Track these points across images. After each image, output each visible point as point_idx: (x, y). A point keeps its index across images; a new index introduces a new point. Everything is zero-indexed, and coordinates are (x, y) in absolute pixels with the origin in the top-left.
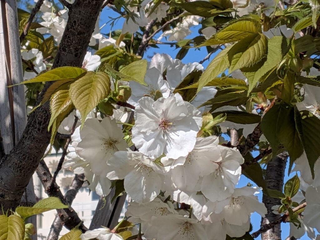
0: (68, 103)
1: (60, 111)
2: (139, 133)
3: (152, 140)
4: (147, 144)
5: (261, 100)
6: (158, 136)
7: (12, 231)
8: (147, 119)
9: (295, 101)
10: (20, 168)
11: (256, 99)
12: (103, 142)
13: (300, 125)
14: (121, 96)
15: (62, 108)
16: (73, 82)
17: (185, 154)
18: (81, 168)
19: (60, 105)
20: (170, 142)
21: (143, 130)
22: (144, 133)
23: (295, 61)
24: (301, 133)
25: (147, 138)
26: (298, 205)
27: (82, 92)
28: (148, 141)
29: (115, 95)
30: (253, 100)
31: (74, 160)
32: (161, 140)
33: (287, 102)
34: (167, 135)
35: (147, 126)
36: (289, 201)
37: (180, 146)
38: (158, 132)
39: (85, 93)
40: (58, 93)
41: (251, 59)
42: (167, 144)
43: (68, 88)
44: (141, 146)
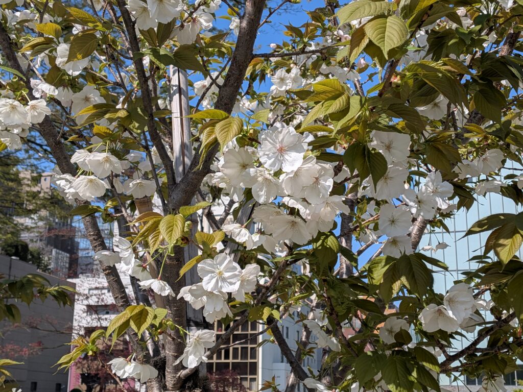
0: (214, 136)
1: (208, 141)
2: (264, 154)
3: (273, 159)
4: (270, 162)
5: (343, 143)
6: (277, 156)
7: (176, 226)
8: (269, 146)
9: (366, 142)
10: (185, 192)
11: (341, 142)
12: (239, 165)
13: (369, 158)
14: (251, 134)
15: (210, 139)
16: (218, 122)
17: (295, 169)
18: (224, 183)
19: (209, 137)
20: (285, 161)
21: (267, 153)
22: (268, 155)
23: (367, 113)
24: (369, 162)
25: (269, 158)
26: (365, 220)
27: (223, 129)
28: (270, 160)
29: (247, 132)
30: (339, 143)
31: (219, 178)
32: (279, 160)
33: (361, 141)
34: (283, 156)
35: (269, 150)
36: (360, 218)
37: (292, 164)
38: (277, 154)
39: (225, 130)
40: (208, 129)
41: (338, 108)
42: (282, 163)
43: (214, 126)
44: (266, 163)
